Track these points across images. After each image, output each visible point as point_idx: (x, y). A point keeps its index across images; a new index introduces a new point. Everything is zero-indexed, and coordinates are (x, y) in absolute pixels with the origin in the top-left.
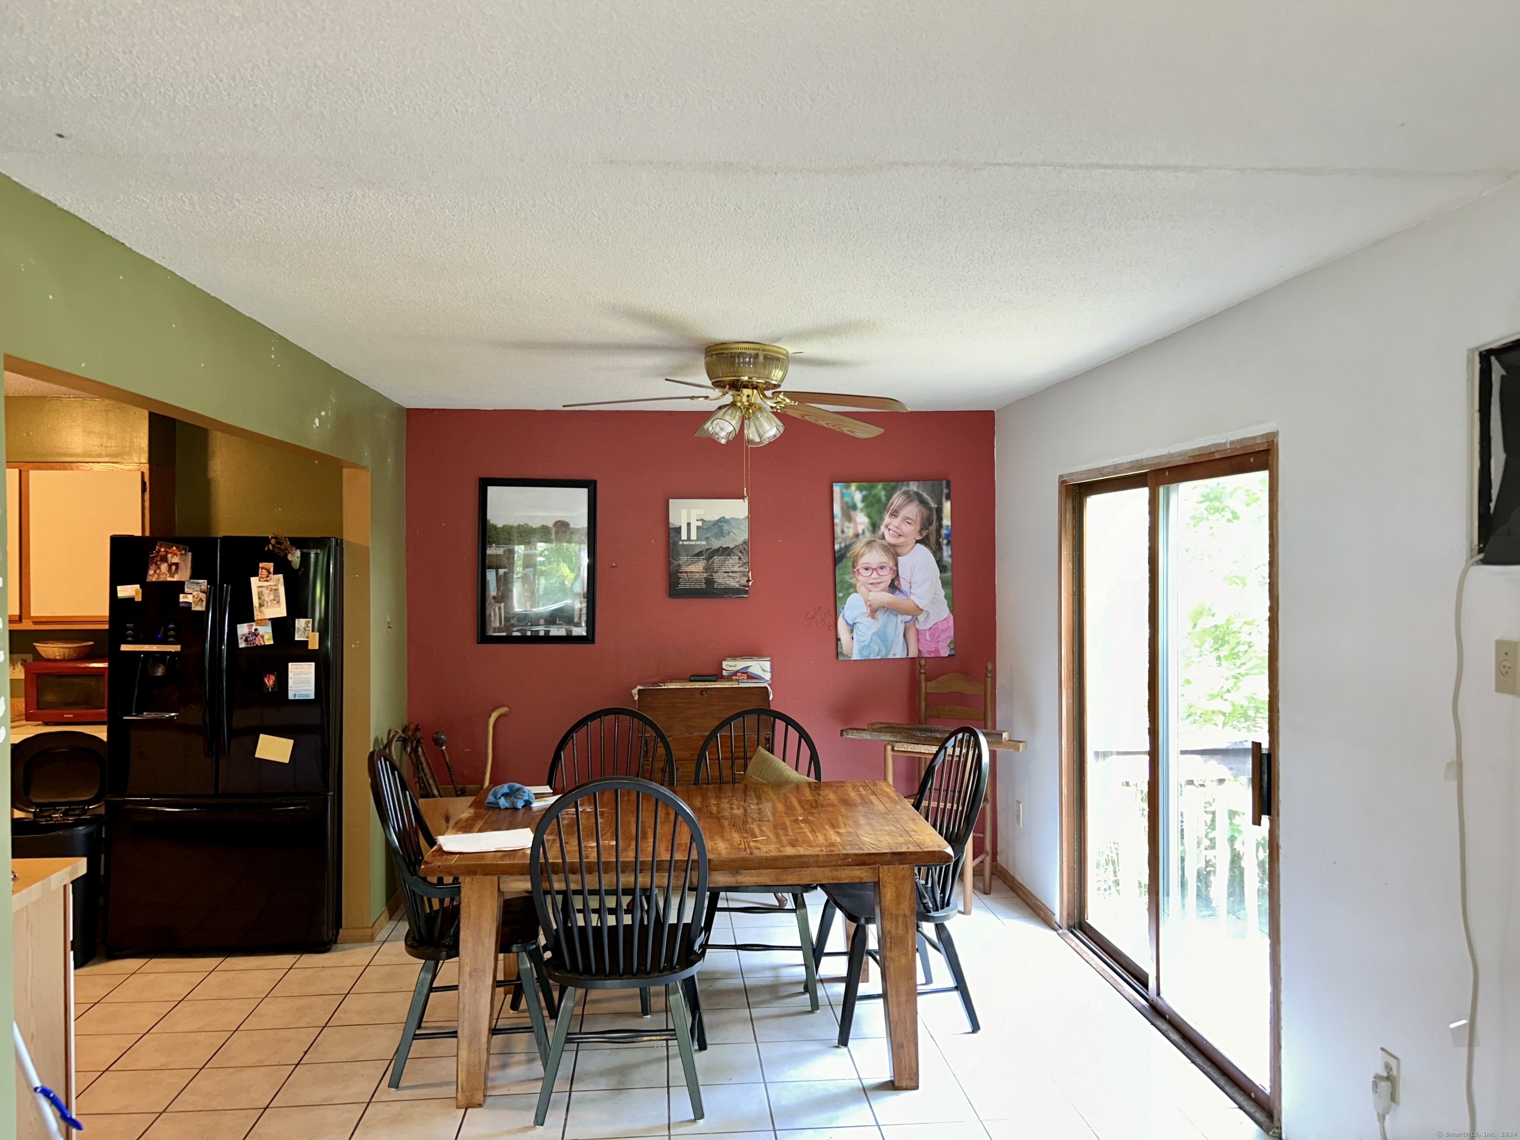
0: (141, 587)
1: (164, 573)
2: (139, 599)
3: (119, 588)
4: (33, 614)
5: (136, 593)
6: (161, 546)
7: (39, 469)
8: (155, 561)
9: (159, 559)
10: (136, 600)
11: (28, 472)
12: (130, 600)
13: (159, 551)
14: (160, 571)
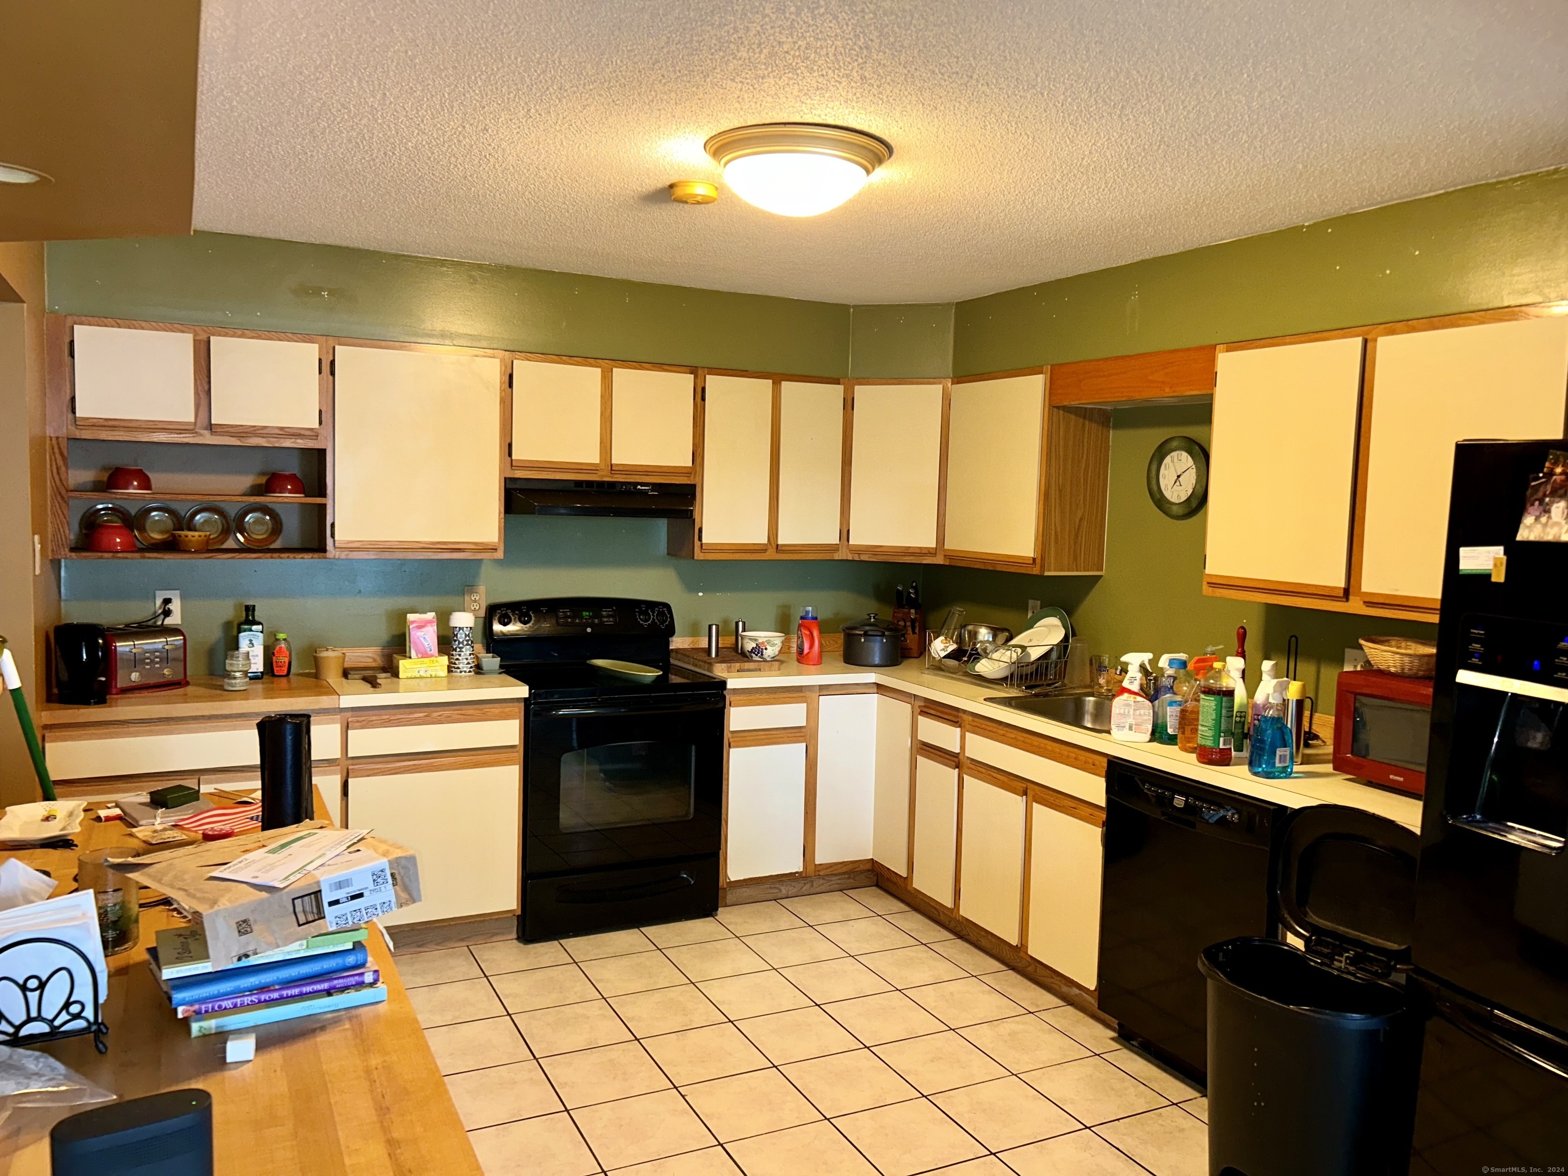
0: (1505, 553)
1: (1557, 524)
2: (1499, 577)
3: (1463, 551)
4: (1364, 589)
5: (1495, 565)
6: (1556, 464)
7: (1392, 332)
8: (1540, 494)
9: (1549, 488)
10: (1494, 579)
11: (1376, 341)
12: (1483, 578)
13: (1551, 473)
14: (1549, 518)
